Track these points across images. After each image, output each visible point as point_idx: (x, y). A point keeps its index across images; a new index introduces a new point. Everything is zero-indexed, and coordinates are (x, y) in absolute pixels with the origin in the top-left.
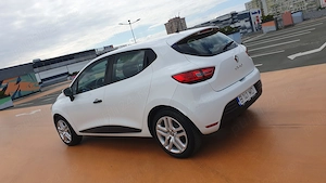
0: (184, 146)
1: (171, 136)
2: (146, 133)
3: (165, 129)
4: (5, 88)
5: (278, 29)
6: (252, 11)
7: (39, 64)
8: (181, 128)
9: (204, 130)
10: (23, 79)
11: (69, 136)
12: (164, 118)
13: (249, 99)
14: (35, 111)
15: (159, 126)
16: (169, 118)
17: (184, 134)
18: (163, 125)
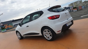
0: (51, 37)
1: (48, 35)
2: (41, 34)
3: (46, 33)
4: (5, 27)
5: (78, 11)
6: (70, 7)
7: (14, 21)
8: (50, 32)
9: (57, 33)
10: (9, 25)
11: (20, 37)
12: (45, 30)
13: (70, 25)
14: (12, 32)
15: (44, 32)
16: (47, 30)
17: (51, 34)
18: (45, 32)
